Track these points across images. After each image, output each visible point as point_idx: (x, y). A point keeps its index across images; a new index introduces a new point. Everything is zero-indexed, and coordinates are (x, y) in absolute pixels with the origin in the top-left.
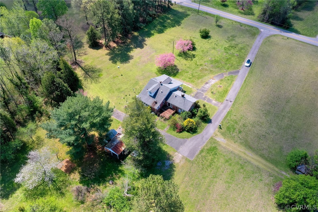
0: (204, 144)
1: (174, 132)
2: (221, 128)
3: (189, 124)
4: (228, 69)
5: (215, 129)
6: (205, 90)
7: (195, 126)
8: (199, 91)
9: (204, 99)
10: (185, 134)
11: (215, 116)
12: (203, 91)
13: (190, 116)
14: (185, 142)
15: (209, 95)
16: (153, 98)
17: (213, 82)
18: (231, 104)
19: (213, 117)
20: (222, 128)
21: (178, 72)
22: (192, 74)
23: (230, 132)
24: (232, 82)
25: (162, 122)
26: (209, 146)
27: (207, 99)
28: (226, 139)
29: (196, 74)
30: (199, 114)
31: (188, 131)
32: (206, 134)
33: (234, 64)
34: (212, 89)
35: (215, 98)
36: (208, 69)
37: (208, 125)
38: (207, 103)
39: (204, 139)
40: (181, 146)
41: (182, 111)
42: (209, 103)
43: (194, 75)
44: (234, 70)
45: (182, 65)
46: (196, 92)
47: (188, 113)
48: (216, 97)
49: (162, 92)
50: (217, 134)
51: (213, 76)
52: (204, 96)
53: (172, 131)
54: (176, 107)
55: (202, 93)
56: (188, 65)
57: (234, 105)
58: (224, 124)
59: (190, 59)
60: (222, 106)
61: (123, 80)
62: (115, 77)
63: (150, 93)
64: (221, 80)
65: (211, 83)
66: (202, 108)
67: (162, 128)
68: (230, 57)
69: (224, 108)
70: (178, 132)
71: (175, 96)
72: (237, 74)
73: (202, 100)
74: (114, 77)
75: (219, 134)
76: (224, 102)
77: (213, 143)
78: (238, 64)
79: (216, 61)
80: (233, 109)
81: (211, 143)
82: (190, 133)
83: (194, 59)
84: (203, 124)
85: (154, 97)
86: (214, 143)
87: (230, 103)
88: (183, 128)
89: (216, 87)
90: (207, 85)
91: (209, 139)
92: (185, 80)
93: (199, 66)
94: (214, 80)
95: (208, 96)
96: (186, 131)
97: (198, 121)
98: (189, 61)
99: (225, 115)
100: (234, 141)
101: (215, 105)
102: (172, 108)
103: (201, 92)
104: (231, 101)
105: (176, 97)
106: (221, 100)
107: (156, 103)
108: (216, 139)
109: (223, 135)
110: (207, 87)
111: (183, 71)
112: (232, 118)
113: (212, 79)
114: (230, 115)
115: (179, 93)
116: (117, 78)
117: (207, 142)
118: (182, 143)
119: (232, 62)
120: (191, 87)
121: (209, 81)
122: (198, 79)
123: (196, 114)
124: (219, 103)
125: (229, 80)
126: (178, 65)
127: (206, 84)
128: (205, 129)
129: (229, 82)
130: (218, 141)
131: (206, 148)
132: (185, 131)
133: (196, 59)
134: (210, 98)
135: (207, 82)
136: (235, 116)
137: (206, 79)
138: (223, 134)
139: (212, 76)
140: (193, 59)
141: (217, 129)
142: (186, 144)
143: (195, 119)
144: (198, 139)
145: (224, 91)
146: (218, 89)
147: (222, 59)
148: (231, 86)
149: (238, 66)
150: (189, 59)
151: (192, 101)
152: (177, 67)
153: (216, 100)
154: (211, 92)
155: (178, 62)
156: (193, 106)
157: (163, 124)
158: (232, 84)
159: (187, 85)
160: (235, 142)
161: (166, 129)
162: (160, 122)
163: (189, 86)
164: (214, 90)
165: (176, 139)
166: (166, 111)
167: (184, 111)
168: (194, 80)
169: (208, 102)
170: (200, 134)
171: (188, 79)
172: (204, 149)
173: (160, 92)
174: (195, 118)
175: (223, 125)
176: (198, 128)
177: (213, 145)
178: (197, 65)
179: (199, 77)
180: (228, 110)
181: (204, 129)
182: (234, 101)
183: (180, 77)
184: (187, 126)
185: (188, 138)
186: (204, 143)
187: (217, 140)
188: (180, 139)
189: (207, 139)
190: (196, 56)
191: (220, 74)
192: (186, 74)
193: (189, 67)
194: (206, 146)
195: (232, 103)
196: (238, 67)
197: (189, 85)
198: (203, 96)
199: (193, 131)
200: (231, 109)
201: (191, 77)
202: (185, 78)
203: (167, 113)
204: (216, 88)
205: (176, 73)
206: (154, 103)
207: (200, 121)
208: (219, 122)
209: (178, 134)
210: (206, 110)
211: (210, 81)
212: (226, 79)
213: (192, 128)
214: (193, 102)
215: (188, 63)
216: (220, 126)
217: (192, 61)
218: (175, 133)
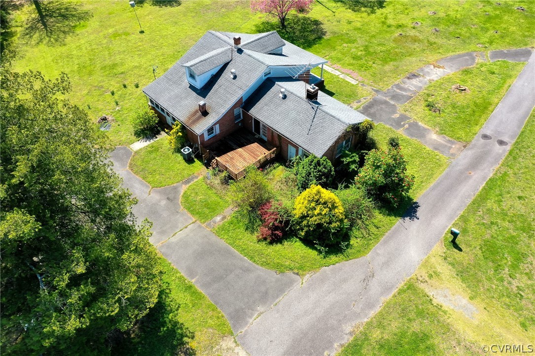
0: (372, 313)
1: (247, 235)
2: (454, 244)
3: (316, 212)
4: (491, 43)
5: (430, 247)
6: (403, 96)
7: (341, 221)
8: (380, 97)
9: (398, 123)
10: (294, 249)
11: (433, 189)
12: (395, 97)
13: (327, 175)
14: (281, 289)
15: (418, 113)
16: (198, 94)
17: (435, 74)
18: (504, 151)
19: (424, 191)
20: (462, 246)
21: (320, 38)
22: (366, 46)
23: (498, 268)
24: (504, 80)
25: (211, 187)
26: (395, 326)
27: (407, 126)
28: (478, 299)
29: (379, 48)
30: (366, 173)
31: (308, 242)
32: (387, 264)
33: (513, 33)
34: (428, 95)
35: (439, 124)
36: (421, 37)
37: (398, 221)
38: (405, 136)
39: (375, 287)
40: (260, 309)
41: (300, 153)
42: (414, 141)
43: (371, 50)
44: (514, 49)
45: (339, 21)
46: (369, 98)
47: (318, 164)
48: (445, 121)
49: (235, 77)
50: (439, 269)
51: (436, 57)
52: (397, 116)
53: (242, 229)
54: (280, 137)
55: (392, 102)
56: (358, 25)
57: (515, 158)
58: (471, 226)
59: (369, 10)
60: (464, 157)
61: (140, 44)
62: (119, 35)
63: (192, 76)
64: (467, 72)
65: (428, 78)
66: (382, 153)
67: (207, 211)
68: (498, 12)
69: (475, 164)
70: (265, 239)
71: (281, 95)
72: (523, 59)
73: (388, 126)
74: (116, 35)
75: (444, 269)
76: (474, 142)
77: (412, 315)
78: (526, 34)
79: (452, 21)
80: (511, 172)
81: (404, 312)
82: (316, 249)
83: (379, 11)
84: (379, 217)
85: (204, 91)
86: (421, 314)
87: (498, 148)
88: (287, 222)
89: (445, 90)
90: (415, 81)
91: (395, 291)
92: (339, 60)
93: (393, 28)
94: (441, 70)
95: (412, 114)
96: (301, 239)
97: (357, 200)
98: (365, 15)
99: (477, 193)
100: (522, 319)
101: (436, 149)
102: (265, 139)
103: (387, 99)
104: (501, 143)
105: (285, 97)
106: (462, 134)
107: (204, 112)
108: (431, 293)
109: (463, 281)
110: (412, 88)
111: (339, 36)
112: (506, 205)
113: (434, 67)
114: (498, 192)
115: (300, 89)
116: (124, 37)
117: (388, 306)
118: (266, 293)
119: (505, 26)
120: (354, 82)
121: (422, 70)
122: (385, 61)
123: (355, 173)
124: (453, 143)
125: (493, 73)
126: (325, 22)
127: (408, 78)
128: (385, 242)
129: (495, 79)
130: (439, 307)
131: (376, 334)
132: (295, 239)
133: (386, 12)
134: (420, 123)
135: (415, 71)
136: (520, 198)
137: (412, 63)
138: (463, 273)
139: (433, 57)
140: (377, 10)
141: (439, 248)
142: (283, 299)
143: (347, 191)
144: (345, 280)
145: (476, 105)
146: (451, 97)
147: (473, 18)
148: (503, 91)
149: (525, 36)
150: (363, 9)
151: (343, 119)
152: (322, 26)
153: (442, 132)
154: (424, 104)
155: (327, 14)
156: (345, 136)
157: (214, 198)
158: (506, 86)
159: (341, 76)
160: (523, 325)
161: (218, 218)
162: (205, 186)
163: (349, 79)
164: (438, 99)
165: (247, 270)
166: (240, 150)
167: (306, 155)
168: (371, 63)
169: (412, 135)
170: (361, 260)
171: (348, 60)
172: (367, 339)
173: (227, 75)
174: (347, 187)
175: (465, 231)
176: (355, 232)
177: (415, 327)
178: (385, 26)
179: (388, 57)
180: (488, 171)
181: (382, 239)
182: (513, 142)
183: (324, 51)
184: (303, 217)
185: (300, 269)
186: (370, 306)
187: (435, 302)
188: (262, 272)
189: (387, 289)
190: (388, 5)
191: (464, 55)
192: (345, 45)
193: (360, 29)
194: (380, 325)
195: (508, 148)
196: (526, 39)
197: (348, 75)
198: (394, 112)
199: (327, 242)
200: (503, 170)
201: (359, 53)
202: (340, 55)
203: (241, 156)
204: (444, 94)
205: (314, 39)
206: (197, 111)
207: (368, 203)
208: (451, 218)
209: (262, 246)
210: (399, 163)
211: (426, 70)
212: (482, 69)
213: (327, 231)
214: (347, 122)
215: (360, 19)
216: (455, 235)
217: (373, 16)
218: (251, 240)
